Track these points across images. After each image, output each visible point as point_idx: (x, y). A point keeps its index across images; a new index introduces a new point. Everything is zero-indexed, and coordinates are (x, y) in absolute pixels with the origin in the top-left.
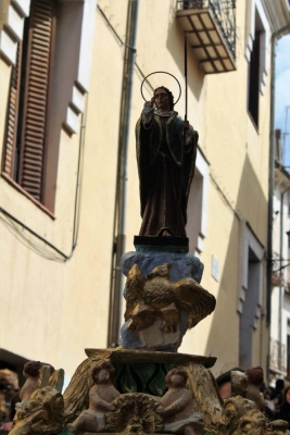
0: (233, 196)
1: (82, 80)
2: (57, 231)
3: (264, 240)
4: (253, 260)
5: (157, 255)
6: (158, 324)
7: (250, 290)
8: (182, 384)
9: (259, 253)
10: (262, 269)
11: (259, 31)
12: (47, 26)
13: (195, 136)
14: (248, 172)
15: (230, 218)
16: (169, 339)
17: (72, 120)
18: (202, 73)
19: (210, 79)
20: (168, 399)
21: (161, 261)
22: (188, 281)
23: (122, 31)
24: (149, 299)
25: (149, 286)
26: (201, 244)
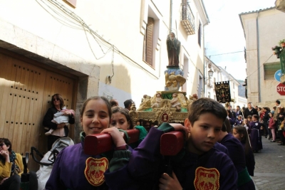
0: (195, 63)
1: (160, 38)
2: (156, 73)
3: (203, 73)
4: (200, 78)
5: (172, 70)
6: (173, 85)
7: (200, 85)
8: (176, 97)
9: (202, 77)
10: (203, 80)
11: (200, 25)
12: (152, 25)
13: (180, 43)
14: (199, 58)
15: (195, 69)
16: (176, 88)
17: (158, 47)
18: (187, 35)
19: (189, 36)
20: (173, 100)
21: (173, 71)
22: (179, 75)
23: (168, 25)
24: (170, 80)
25: (170, 77)
26: (188, 75)
